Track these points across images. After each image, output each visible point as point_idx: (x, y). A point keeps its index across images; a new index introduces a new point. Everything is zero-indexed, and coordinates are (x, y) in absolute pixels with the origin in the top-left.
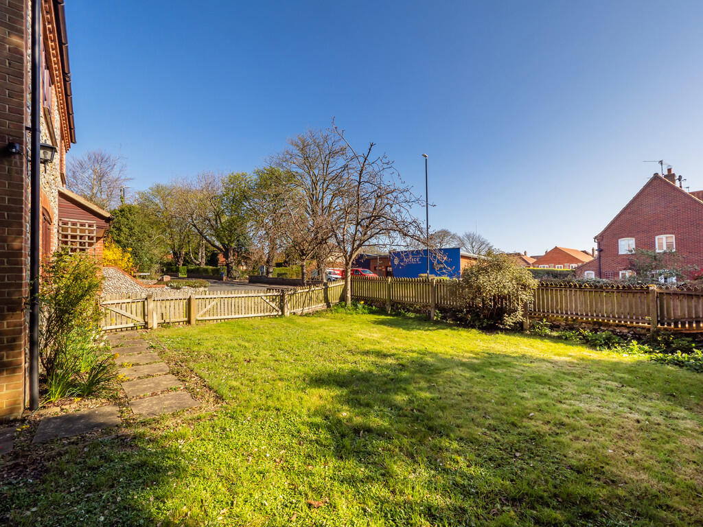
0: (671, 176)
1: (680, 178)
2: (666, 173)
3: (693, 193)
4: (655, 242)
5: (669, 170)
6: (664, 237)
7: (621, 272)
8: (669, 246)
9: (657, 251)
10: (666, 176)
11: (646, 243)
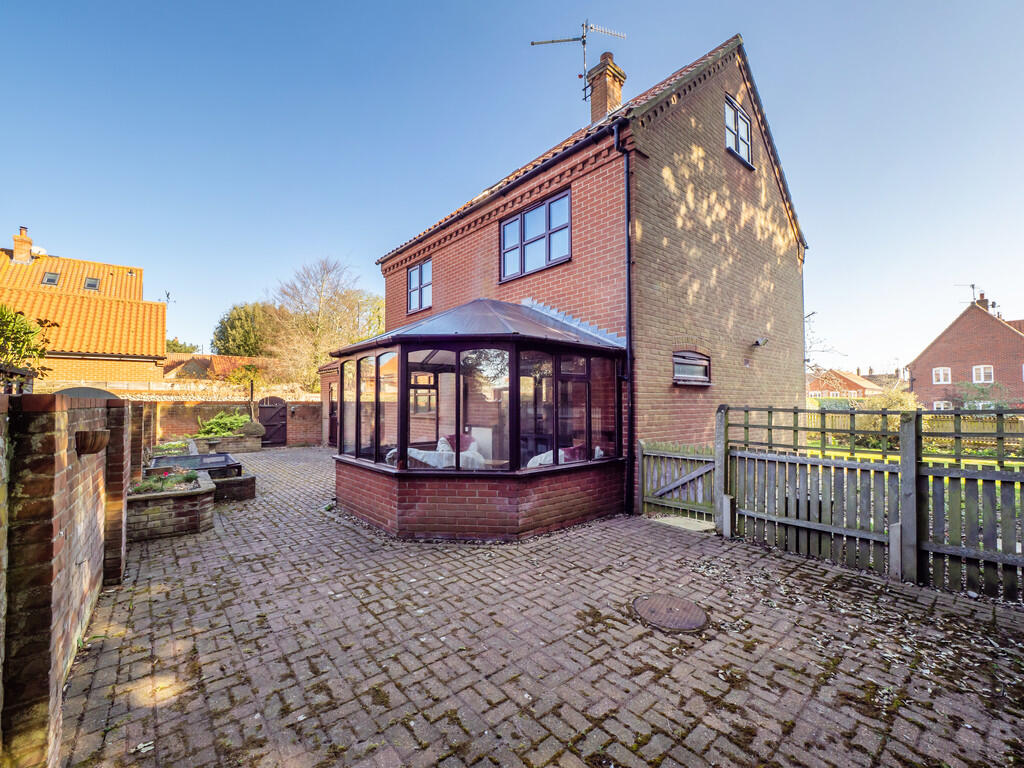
0: (983, 302)
1: (993, 305)
2: (978, 298)
3: (1009, 323)
4: (972, 373)
5: (982, 295)
6: (982, 367)
7: (935, 403)
8: (988, 376)
9: (975, 381)
10: (978, 302)
11: (962, 374)
